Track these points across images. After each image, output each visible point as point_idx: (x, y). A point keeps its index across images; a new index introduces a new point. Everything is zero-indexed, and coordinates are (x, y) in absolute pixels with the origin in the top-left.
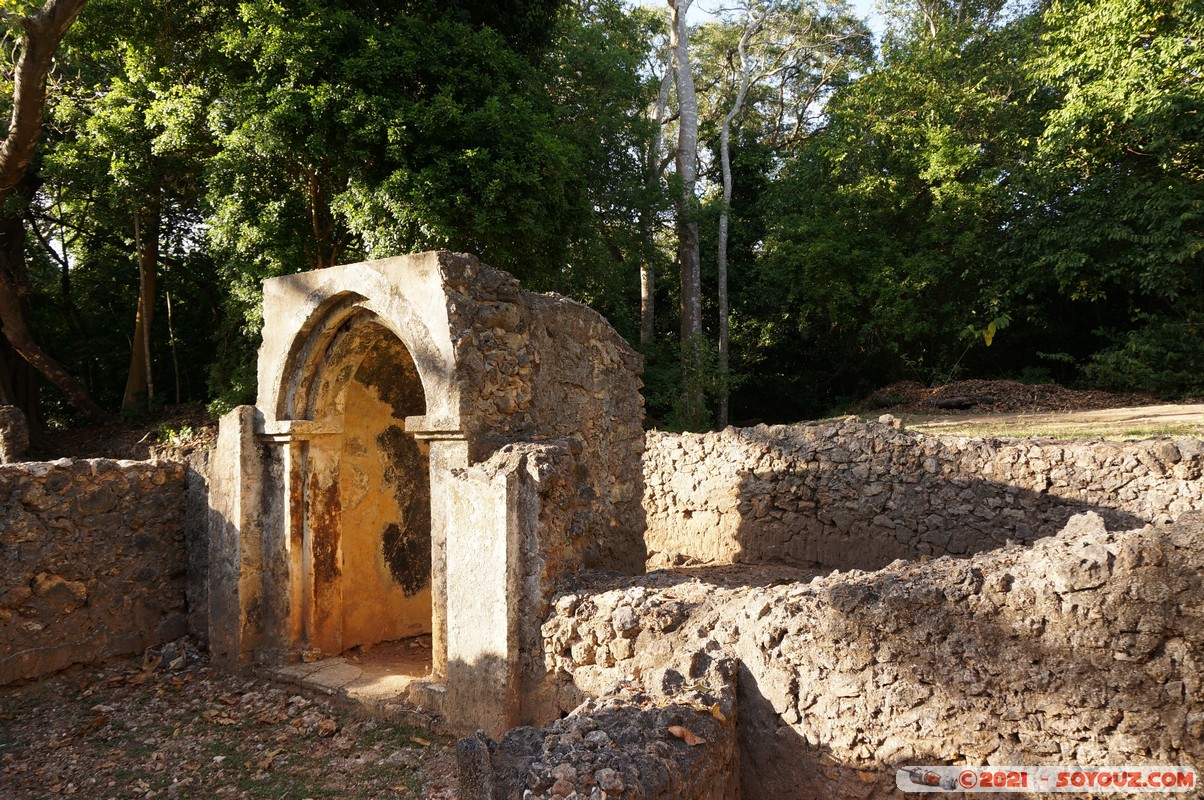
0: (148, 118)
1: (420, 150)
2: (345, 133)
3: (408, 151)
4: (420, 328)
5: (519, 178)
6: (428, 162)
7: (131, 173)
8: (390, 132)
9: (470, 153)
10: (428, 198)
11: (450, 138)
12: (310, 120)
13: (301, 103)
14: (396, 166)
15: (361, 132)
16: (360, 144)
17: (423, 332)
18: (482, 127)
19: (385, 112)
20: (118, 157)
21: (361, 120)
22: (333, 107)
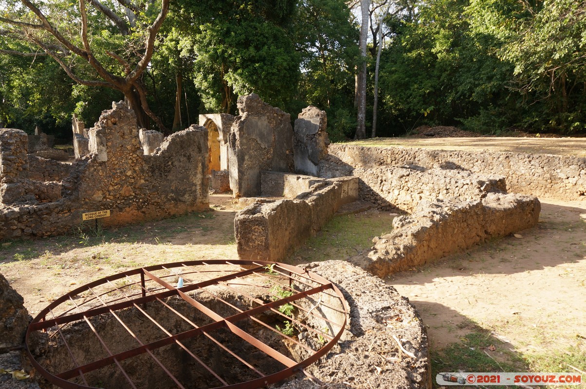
0: (179, 47)
1: (245, 64)
2: (227, 59)
3: (242, 64)
5: (270, 71)
6: (247, 67)
7: (175, 62)
8: (237, 59)
9: (257, 65)
10: (247, 77)
11: (253, 60)
12: (218, 55)
13: (215, 50)
14: (239, 68)
15: (230, 59)
16: (230, 62)
17: (219, 124)
18: (260, 57)
19: (236, 54)
20: (171, 56)
21: (230, 55)
22: (224, 52)
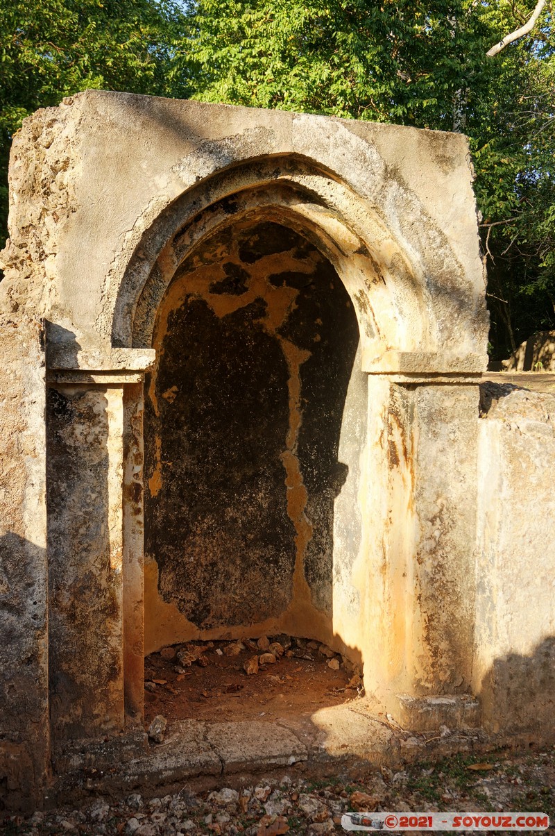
4: (433, 233)
17: (438, 240)
